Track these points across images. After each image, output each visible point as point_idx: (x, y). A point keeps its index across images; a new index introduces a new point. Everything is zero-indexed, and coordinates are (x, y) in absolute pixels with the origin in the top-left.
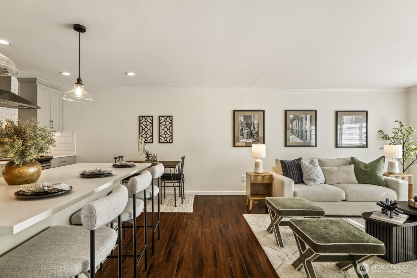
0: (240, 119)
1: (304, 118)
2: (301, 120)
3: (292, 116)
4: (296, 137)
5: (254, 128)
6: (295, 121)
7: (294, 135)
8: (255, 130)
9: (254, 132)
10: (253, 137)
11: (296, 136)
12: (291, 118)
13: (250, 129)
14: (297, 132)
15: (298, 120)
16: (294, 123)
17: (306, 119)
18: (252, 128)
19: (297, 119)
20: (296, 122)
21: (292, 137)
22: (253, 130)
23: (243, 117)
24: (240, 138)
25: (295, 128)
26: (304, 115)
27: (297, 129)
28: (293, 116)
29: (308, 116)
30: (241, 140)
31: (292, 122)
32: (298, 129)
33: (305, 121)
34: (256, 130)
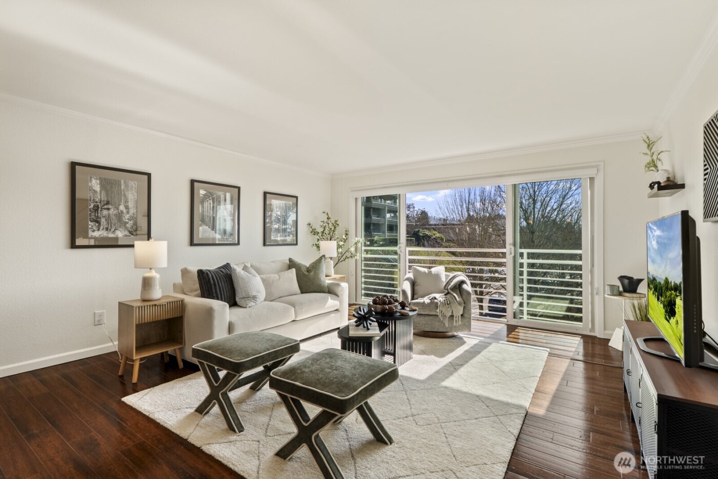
0: (90, 184)
1: (222, 197)
2: (217, 201)
3: (202, 192)
4: (210, 229)
5: (127, 207)
6: (208, 201)
7: (207, 226)
8: (128, 213)
9: (127, 216)
10: (125, 226)
11: (209, 227)
12: (201, 195)
13: (118, 209)
14: (210, 220)
15: (213, 199)
16: (206, 204)
17: (225, 200)
18: (122, 208)
19: (211, 198)
20: (210, 203)
21: (203, 229)
22: (125, 211)
23: (98, 182)
24: (90, 227)
25: (208, 212)
26: (222, 193)
27: (211, 215)
28: (205, 192)
29: (228, 196)
30: (94, 231)
31: (202, 202)
32: (213, 215)
33: (223, 202)
34: (132, 211)
